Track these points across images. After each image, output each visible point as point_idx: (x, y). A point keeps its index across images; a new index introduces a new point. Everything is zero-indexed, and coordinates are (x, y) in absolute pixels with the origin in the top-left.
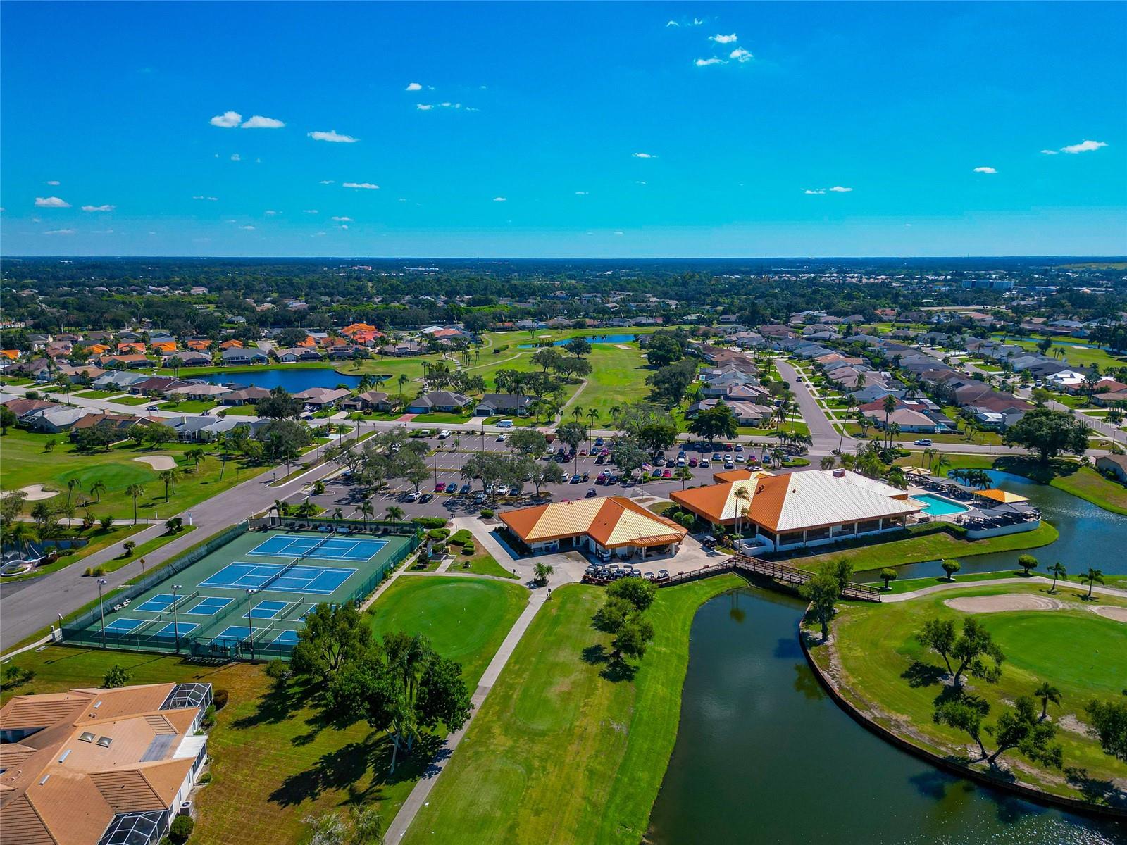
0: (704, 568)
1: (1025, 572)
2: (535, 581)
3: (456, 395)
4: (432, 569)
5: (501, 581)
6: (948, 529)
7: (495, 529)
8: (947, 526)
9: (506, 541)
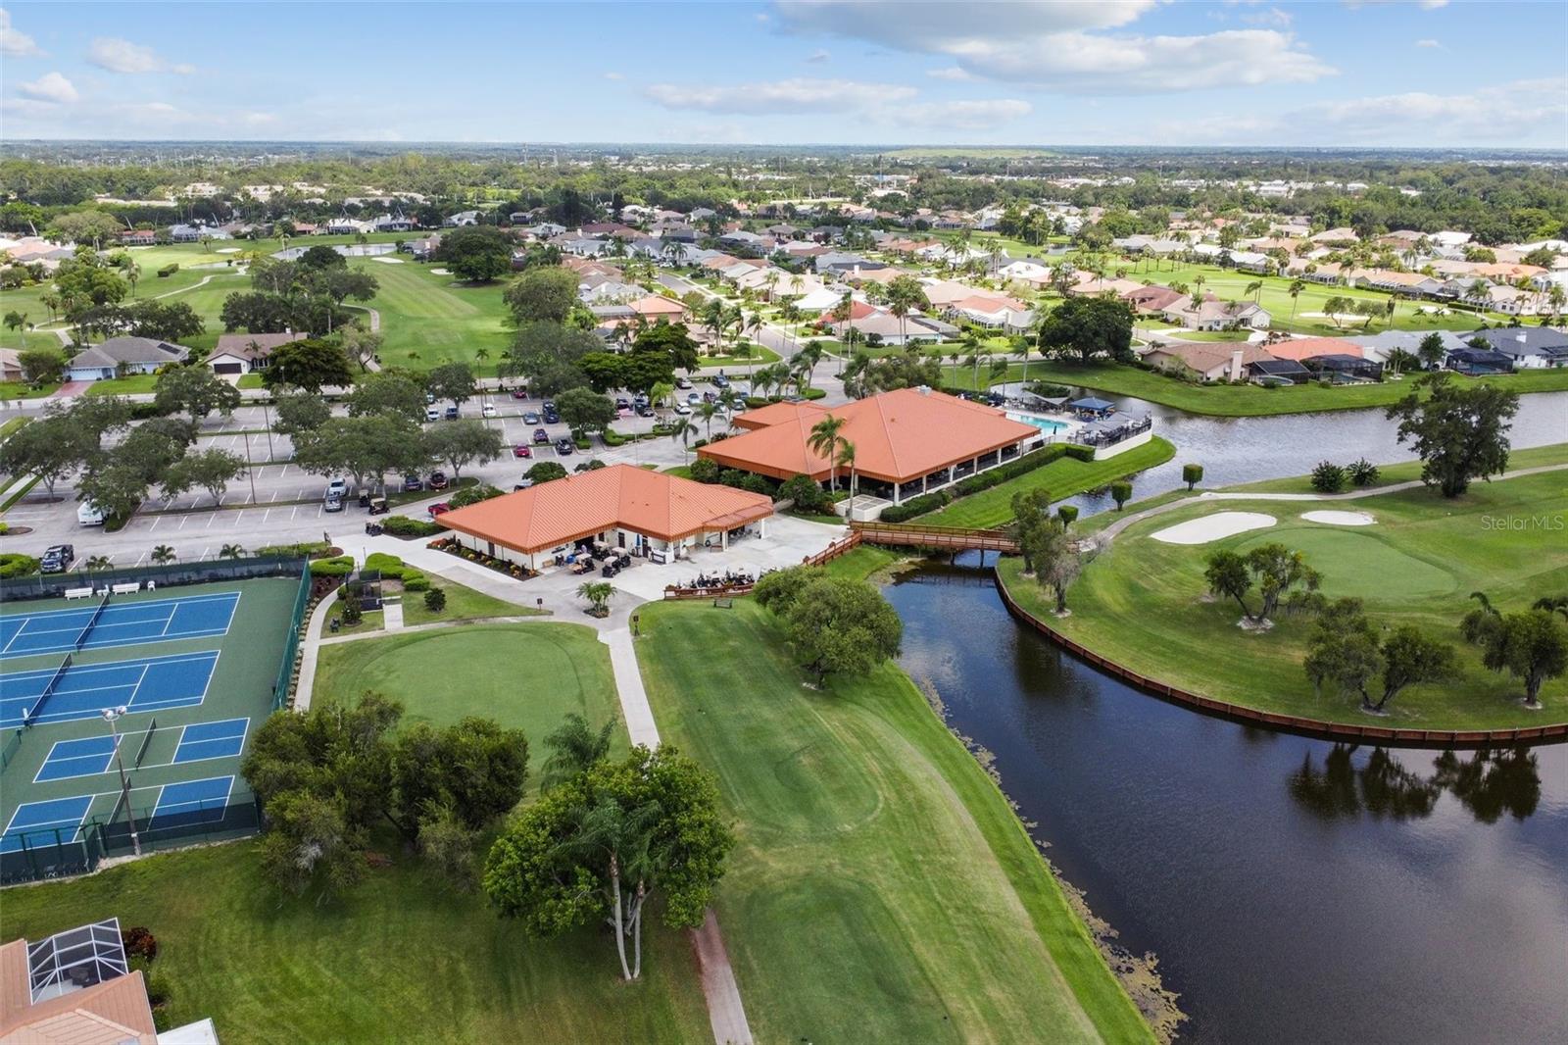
0: (831, 546)
1: (1190, 489)
2: (586, 612)
3: (159, 342)
4: (373, 625)
5: (523, 622)
6: (1070, 452)
7: (429, 546)
8: (1067, 448)
9: (470, 560)
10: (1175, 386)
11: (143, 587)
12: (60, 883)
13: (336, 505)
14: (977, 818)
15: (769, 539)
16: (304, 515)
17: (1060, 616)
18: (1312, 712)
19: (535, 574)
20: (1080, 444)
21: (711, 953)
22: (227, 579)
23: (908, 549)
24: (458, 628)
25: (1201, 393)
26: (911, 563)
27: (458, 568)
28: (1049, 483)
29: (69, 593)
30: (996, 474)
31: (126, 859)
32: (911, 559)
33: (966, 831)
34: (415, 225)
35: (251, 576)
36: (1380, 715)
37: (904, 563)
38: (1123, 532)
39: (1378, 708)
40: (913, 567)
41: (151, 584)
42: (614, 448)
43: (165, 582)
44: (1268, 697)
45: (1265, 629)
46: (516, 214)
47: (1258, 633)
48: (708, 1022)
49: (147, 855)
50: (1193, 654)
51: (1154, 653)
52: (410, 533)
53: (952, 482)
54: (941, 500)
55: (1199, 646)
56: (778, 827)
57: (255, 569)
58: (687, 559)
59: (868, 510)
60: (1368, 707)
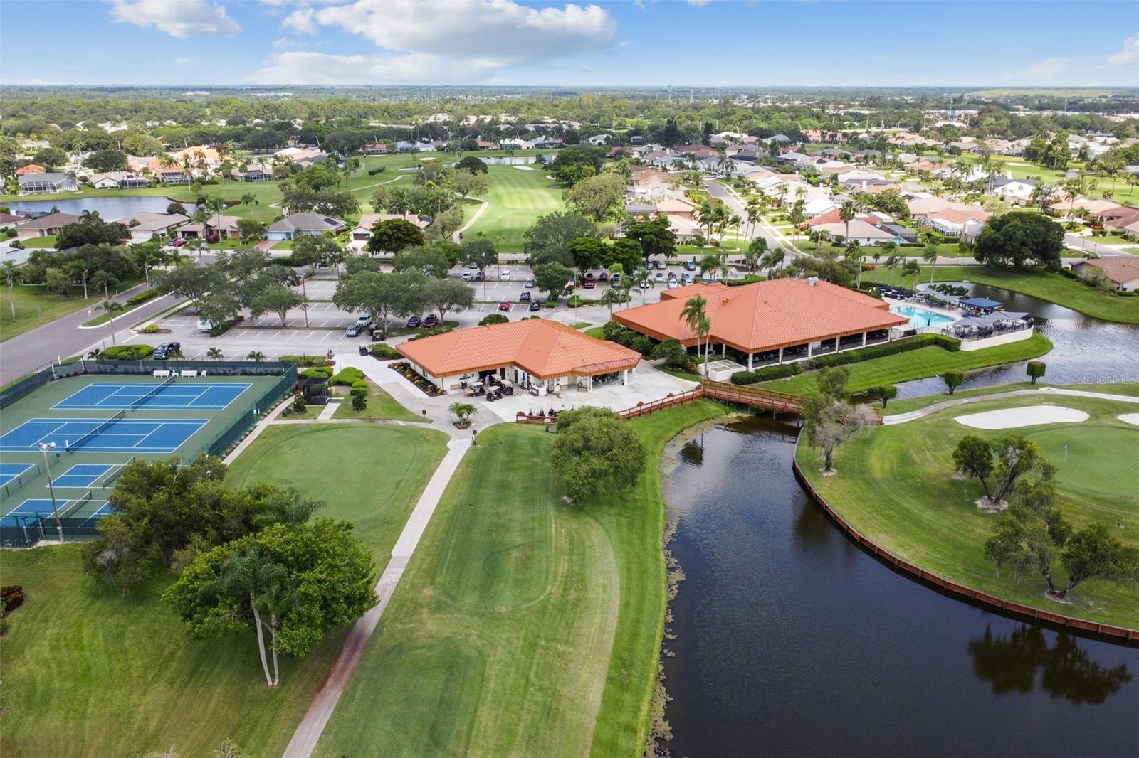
0: (669, 396)
1: (1033, 383)
2: (454, 424)
3: (325, 217)
4: (312, 415)
5: (407, 426)
6: (937, 342)
7: (389, 366)
8: (936, 338)
9: (408, 378)
10: (1090, 294)
11: (199, 374)
12: (9, 550)
13: (353, 332)
14: (621, 623)
15: (629, 386)
16: (332, 337)
17: (825, 474)
18: (994, 588)
19: (443, 393)
20: (952, 336)
21: (337, 680)
22: (251, 374)
23: (740, 406)
24: (364, 424)
25: (1111, 302)
26: (739, 417)
27: (398, 384)
28: (903, 366)
29: (156, 373)
30: (853, 354)
31: (53, 543)
32: (740, 414)
33: (602, 630)
34: (561, 144)
35: (267, 374)
36: (1062, 602)
37: (733, 416)
38: (937, 412)
39: (1061, 596)
40: (738, 421)
41: (204, 373)
42: (571, 309)
43: (214, 371)
44: (960, 569)
45: (998, 510)
46: (635, 137)
47: (990, 512)
48: (295, 728)
49: (66, 542)
50: (918, 523)
51: (884, 516)
52: (384, 356)
53: (810, 357)
54: (794, 370)
55: (928, 515)
56: (454, 599)
57: (270, 369)
58: (557, 395)
59: (721, 372)
60: (1052, 593)
